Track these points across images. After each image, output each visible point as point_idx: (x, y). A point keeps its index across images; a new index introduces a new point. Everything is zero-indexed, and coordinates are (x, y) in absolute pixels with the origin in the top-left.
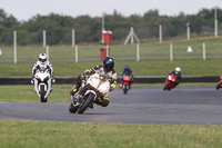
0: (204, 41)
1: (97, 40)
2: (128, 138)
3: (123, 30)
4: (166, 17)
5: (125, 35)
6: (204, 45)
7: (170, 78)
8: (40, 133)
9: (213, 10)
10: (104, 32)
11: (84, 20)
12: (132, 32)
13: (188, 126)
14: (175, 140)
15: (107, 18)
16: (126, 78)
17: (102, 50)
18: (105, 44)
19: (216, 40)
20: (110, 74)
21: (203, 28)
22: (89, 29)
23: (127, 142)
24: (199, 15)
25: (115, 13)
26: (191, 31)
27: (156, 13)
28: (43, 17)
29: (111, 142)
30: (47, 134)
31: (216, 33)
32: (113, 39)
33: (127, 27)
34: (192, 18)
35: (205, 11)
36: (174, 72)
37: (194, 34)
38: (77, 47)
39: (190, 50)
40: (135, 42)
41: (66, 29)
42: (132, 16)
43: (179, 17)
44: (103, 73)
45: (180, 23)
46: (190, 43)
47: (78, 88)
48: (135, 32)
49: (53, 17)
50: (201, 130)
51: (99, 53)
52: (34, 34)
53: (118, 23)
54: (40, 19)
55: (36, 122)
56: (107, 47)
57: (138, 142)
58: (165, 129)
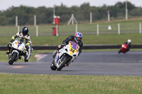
0: (119, 22)
1: (50, 22)
2: (70, 84)
3: (67, 16)
4: (94, 7)
5: (68, 19)
6: (119, 25)
7: (123, 46)
8: (14, 81)
9: (125, 3)
10: (55, 17)
11: (42, 9)
12: (73, 17)
13: (108, 76)
14: (100, 85)
15: (57, 8)
17: (53, 28)
18: (55, 25)
19: (127, 22)
20: (26, 37)
21: (118, 14)
22: (45, 15)
24: (115, 6)
25: (62, 5)
26: (111, 16)
27: (88, 5)
28: (16, 8)
29: (59, 87)
30: (18, 82)
31: (126, 17)
32: (60, 21)
33: (70, 14)
34: (111, 8)
35: (120, 3)
36: (127, 43)
37: (113, 18)
38: (37, 27)
39: (110, 28)
40: (75, 23)
41: (30, 15)
42: (73, 7)
45: (103, 11)
46: (110, 24)
48: (75, 16)
49: (22, 8)
50: (117, 79)
51: (52, 30)
52: (10, 19)
54: (14, 9)
55: (11, 74)
56: (57, 27)
57: (76, 87)
58: (94, 78)
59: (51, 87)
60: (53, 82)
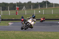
0: (43, 9)
1: (15, 9)
2: (23, 35)
3: (22, 7)
4: (33, 3)
6: (43, 10)
9: (46, 1)
10: (17, 7)
11: (11, 4)
12: (24, 7)
13: (39, 32)
14: (36, 35)
16: (22, 19)
17: (16, 12)
18: (17, 10)
20: (34, 19)
21: (43, 6)
23: (23, 36)
24: (42, 2)
26: (40, 7)
27: (31, 2)
30: (2, 34)
31: (47, 7)
32: (19, 9)
34: (40, 3)
35: (44, 1)
37: (41, 8)
39: (40, 12)
40: (25, 10)
41: (6, 6)
42: (24, 3)
43: (37, 3)
44: (32, 19)
45: (37, 5)
46: (40, 10)
47: (24, 23)
50: (43, 33)
51: (15, 13)
53: (20, 5)
56: (18, 11)
57: (26, 36)
58: (33, 33)
59: (15, 36)
60: (16, 34)
